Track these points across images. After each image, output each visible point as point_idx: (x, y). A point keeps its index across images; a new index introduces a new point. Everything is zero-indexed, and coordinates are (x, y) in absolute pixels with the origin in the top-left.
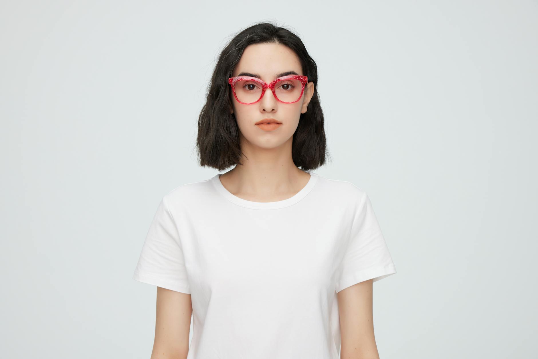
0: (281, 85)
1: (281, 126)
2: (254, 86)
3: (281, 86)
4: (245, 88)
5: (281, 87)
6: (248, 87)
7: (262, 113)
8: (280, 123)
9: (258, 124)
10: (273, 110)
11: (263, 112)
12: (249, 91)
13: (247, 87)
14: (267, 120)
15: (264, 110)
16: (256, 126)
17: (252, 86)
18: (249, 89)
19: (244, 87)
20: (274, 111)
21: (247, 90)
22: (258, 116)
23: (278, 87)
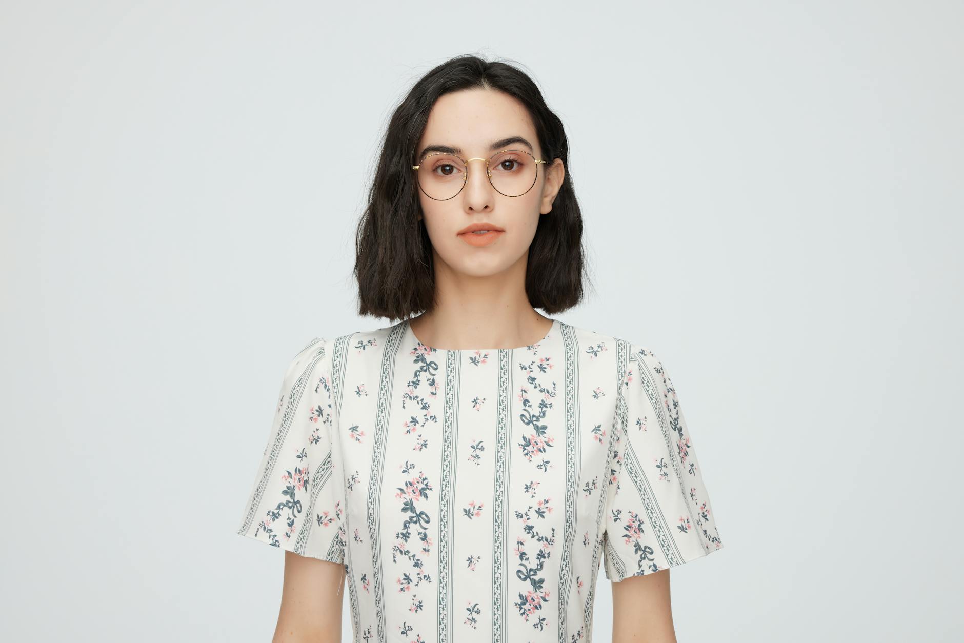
0: (498, 162)
1: (502, 236)
2: (452, 168)
3: (499, 164)
4: (437, 172)
5: (500, 167)
6: (442, 170)
7: (468, 214)
8: (501, 230)
9: (462, 234)
10: (486, 207)
11: (470, 211)
12: (442, 177)
13: (440, 171)
14: (476, 225)
15: (471, 209)
16: (459, 238)
17: (448, 168)
18: (443, 173)
19: (435, 170)
20: (488, 210)
21: (440, 176)
22: (461, 221)
23: (494, 166)
